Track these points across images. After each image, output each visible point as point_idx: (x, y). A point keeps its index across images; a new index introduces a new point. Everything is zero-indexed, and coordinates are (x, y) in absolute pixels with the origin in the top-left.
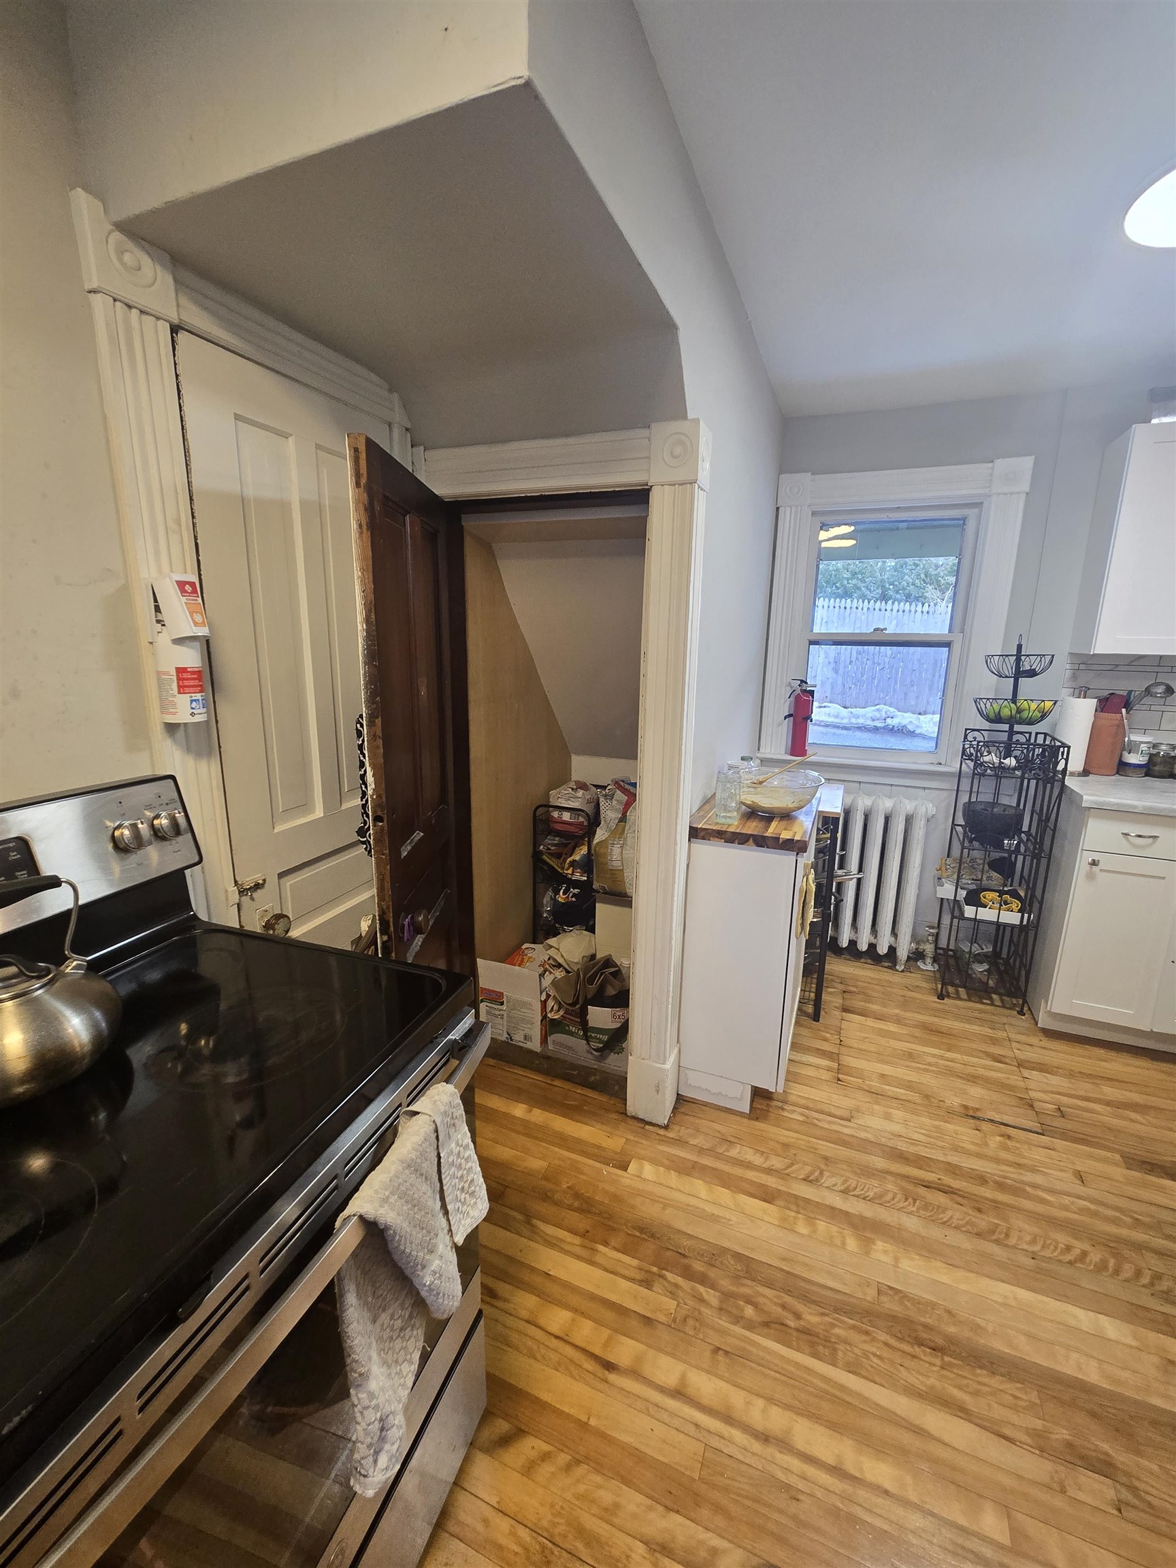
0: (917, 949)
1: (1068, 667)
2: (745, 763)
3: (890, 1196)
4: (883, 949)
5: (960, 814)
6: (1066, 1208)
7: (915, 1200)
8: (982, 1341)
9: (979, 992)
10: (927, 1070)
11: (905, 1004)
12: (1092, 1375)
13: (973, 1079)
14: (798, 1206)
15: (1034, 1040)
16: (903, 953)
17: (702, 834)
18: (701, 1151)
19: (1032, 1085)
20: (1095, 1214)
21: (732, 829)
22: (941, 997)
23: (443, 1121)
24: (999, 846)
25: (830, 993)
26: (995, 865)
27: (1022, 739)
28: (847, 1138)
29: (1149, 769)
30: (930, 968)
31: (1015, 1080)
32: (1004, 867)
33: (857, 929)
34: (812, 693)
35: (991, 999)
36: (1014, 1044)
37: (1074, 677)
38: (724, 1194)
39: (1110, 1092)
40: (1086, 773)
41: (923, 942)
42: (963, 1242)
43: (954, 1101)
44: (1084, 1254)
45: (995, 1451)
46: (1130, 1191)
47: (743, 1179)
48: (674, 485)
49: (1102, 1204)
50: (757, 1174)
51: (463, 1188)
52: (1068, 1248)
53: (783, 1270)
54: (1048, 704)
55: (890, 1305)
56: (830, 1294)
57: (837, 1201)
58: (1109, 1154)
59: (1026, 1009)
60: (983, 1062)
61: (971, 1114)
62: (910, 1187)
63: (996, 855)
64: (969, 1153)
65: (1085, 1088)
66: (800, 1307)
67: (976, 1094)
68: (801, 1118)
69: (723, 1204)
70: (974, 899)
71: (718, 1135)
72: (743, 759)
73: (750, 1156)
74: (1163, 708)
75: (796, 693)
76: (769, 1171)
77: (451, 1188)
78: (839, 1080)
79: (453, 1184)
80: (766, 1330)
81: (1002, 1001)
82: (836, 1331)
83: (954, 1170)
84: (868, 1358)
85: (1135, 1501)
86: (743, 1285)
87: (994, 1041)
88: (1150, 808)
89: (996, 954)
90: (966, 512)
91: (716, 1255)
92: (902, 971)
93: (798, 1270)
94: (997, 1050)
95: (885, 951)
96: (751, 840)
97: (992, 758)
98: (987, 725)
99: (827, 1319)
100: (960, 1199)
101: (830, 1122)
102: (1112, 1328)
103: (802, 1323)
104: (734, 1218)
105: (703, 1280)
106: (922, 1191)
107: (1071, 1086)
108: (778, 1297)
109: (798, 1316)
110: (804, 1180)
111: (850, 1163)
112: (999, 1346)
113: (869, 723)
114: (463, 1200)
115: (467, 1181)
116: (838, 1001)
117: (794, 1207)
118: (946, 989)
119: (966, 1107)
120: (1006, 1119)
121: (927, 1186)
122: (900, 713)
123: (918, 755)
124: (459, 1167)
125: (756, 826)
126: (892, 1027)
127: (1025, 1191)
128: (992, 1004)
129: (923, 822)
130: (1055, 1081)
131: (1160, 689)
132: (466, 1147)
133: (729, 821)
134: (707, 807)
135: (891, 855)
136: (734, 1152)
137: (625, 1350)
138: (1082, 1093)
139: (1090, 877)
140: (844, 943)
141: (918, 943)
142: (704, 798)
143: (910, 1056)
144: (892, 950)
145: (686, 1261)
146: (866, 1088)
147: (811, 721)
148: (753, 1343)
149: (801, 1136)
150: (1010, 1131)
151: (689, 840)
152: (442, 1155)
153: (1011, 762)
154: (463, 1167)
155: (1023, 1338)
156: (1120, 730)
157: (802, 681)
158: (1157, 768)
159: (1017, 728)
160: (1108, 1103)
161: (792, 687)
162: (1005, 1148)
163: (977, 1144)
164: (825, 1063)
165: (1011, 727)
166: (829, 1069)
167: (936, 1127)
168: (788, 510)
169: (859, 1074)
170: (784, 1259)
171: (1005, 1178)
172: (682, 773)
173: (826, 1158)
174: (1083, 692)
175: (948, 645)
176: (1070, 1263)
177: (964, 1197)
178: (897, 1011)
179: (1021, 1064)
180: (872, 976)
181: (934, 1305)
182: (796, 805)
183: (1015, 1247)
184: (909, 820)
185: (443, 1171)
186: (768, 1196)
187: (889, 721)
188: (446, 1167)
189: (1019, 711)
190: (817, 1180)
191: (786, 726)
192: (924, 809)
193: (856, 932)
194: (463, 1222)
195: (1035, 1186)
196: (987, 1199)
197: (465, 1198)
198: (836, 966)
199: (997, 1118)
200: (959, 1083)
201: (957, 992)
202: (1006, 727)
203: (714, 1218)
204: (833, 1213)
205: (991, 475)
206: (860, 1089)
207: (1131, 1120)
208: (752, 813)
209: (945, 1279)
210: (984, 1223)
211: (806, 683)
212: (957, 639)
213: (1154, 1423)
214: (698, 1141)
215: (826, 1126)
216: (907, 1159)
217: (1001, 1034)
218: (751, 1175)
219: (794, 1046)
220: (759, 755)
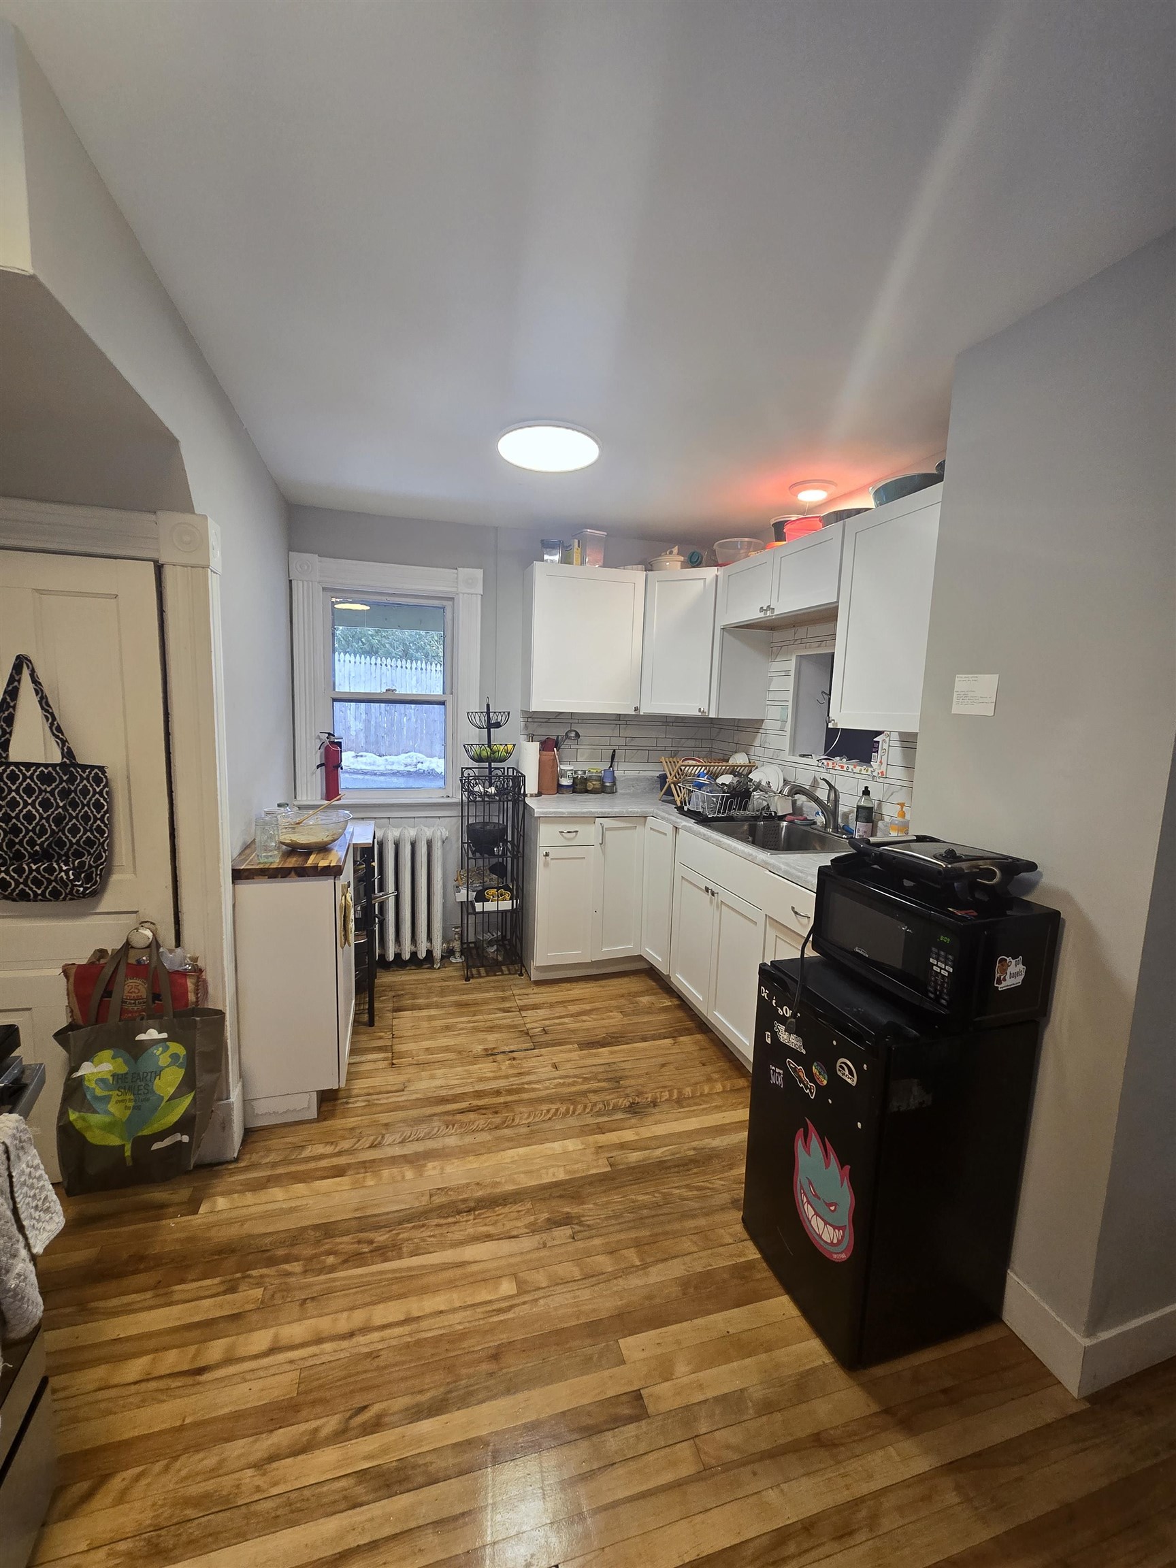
0: (448, 947)
1: (522, 720)
2: (282, 809)
3: (436, 1129)
4: (422, 954)
5: (465, 835)
6: (547, 1088)
7: (453, 1126)
8: (499, 1190)
9: (493, 968)
10: (459, 1034)
11: (443, 992)
12: (561, 1176)
13: (490, 1029)
14: (365, 1168)
15: (529, 991)
16: (437, 954)
17: (246, 874)
18: (274, 1165)
19: (527, 1020)
20: (563, 1085)
21: (274, 866)
22: (467, 979)
23: (11, 1143)
24: (492, 853)
25: (382, 1001)
26: (493, 869)
27: (500, 773)
28: (402, 1104)
29: (574, 788)
30: (459, 960)
31: (518, 1021)
32: (499, 870)
33: (399, 942)
34: (339, 744)
35: (502, 971)
36: (517, 997)
37: (526, 727)
38: (301, 1188)
39: (573, 1008)
40: (539, 794)
41: (451, 940)
42: (485, 1137)
43: (478, 1049)
44: (557, 1110)
45: (506, 1247)
46: (582, 1063)
47: (316, 1169)
48: (186, 567)
49: (567, 1077)
50: (329, 1160)
51: (37, 1206)
52: (548, 1111)
53: (356, 1218)
54: (510, 747)
55: (439, 1200)
56: (396, 1215)
57: (398, 1151)
58: (571, 1046)
59: (523, 971)
60: (497, 1015)
61: (490, 1053)
62: (450, 1118)
63: (494, 861)
64: (489, 1079)
65: (559, 1011)
66: (371, 1235)
67: (492, 1039)
68: (364, 1104)
69: (299, 1195)
70: (481, 897)
71: (290, 1146)
72: (279, 805)
73: (321, 1149)
74: (577, 747)
75: (325, 744)
76: (340, 1153)
77: (24, 1206)
78: (393, 1064)
79: (26, 1201)
80: (346, 1265)
81: (509, 970)
82: (401, 1236)
83: (479, 1094)
84: (425, 1241)
85: (582, 1229)
86: (323, 1245)
87: (504, 999)
88: (571, 813)
89: (504, 937)
90: (445, 603)
91: (296, 1237)
92: (439, 968)
93: (369, 1212)
94: (507, 1005)
95: (424, 955)
96: (293, 873)
97: (479, 788)
98: (476, 765)
99: (394, 1232)
100: (484, 1111)
101: (388, 1098)
102: (572, 1145)
103: (375, 1245)
104: (311, 1202)
105: (287, 1259)
106: (458, 1117)
107: (551, 1012)
108: (353, 1238)
109: (371, 1242)
110: (370, 1147)
111: (404, 1121)
112: (510, 1187)
113: (402, 768)
114: (37, 1218)
115: (40, 1199)
116: (390, 1005)
117: (363, 1171)
118: (471, 972)
119: (486, 1050)
120: (513, 1048)
121: (462, 1112)
122: (429, 759)
123: (433, 793)
124: (32, 1187)
125: (297, 861)
126: (433, 1012)
127: (524, 1088)
128: (503, 974)
129: (440, 844)
130: (541, 1013)
131: (573, 734)
132: (36, 1168)
133: (271, 860)
134: (248, 851)
135: (420, 875)
136: (307, 1153)
137: (216, 1350)
138: (557, 1015)
139: (546, 865)
140: (391, 957)
141: (448, 943)
142: (244, 843)
143: (447, 1028)
144: (429, 952)
145: (269, 1254)
146: (415, 1062)
147: (342, 769)
148: (334, 1280)
149: (364, 1117)
150: (515, 1055)
151: (233, 882)
152: (14, 1174)
153: (492, 790)
154: (36, 1186)
155: (522, 1176)
156: (554, 765)
157: (329, 734)
158: (578, 787)
159: (493, 765)
160: (572, 1016)
161: (321, 739)
162: (512, 1066)
163: (494, 1072)
164: (382, 1055)
165: (490, 765)
166: (385, 1059)
167: (466, 1071)
168: (300, 583)
169: (408, 1054)
170: (356, 1210)
171: (512, 1085)
172: (220, 821)
173: (386, 1125)
174: (531, 738)
175: (443, 703)
176: (550, 1119)
177: (486, 1109)
178: (435, 999)
179: (522, 1009)
180: (416, 978)
181: (468, 1185)
182: (330, 838)
183: (518, 1125)
184: (429, 844)
185: (15, 1189)
186: (339, 1172)
187: (420, 766)
188: (18, 1186)
189: (493, 752)
190: (380, 1143)
191: (320, 773)
192: (439, 833)
193: (400, 946)
194: (39, 1237)
195: (529, 1083)
196: (500, 1103)
197: (39, 1216)
198: (385, 979)
199: (507, 1049)
200: (481, 1035)
201: (479, 972)
202: (486, 765)
203: (292, 1210)
204: (394, 1160)
205: (457, 579)
206: (410, 1065)
207: (585, 1021)
208: (294, 850)
209: (475, 1165)
210: (499, 1119)
211: (334, 736)
212: (448, 698)
213: (591, 1184)
214: (273, 1157)
215: (385, 1101)
216: (447, 1100)
217: (508, 993)
218: (324, 1163)
219: (353, 1052)
220: (296, 803)
